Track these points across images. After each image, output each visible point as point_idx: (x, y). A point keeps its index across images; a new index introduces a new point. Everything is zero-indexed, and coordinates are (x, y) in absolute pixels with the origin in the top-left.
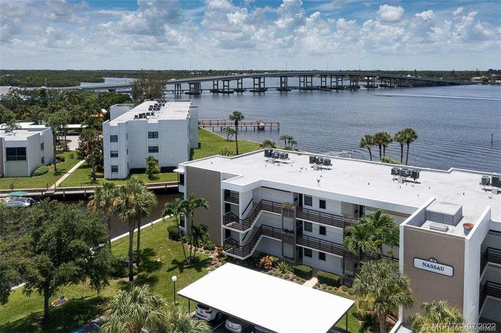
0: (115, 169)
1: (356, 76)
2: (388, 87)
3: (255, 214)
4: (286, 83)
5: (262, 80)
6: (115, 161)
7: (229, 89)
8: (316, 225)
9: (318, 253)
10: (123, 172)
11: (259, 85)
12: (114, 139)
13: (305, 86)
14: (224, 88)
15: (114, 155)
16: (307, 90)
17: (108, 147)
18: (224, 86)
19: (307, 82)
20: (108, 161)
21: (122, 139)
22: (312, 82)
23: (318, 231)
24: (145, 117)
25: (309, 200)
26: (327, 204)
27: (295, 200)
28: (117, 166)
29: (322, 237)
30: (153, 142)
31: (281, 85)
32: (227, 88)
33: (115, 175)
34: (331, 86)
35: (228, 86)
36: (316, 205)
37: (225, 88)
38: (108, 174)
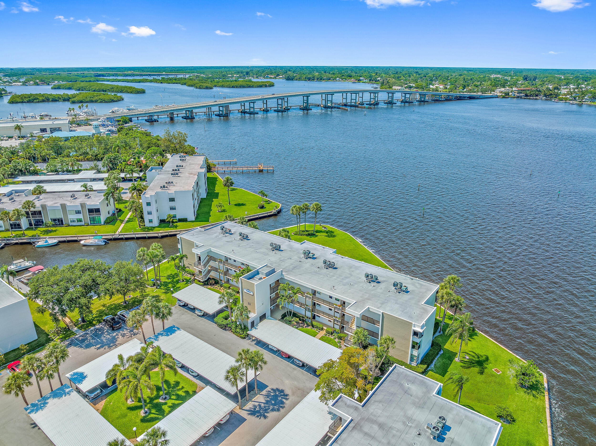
0: (151, 221)
3: (208, 262)
6: (150, 217)
10: (156, 223)
12: (148, 204)
13: (326, 104)
15: (150, 213)
16: (327, 108)
17: (146, 209)
20: (147, 217)
21: (153, 204)
22: (332, 101)
28: (152, 219)
30: (172, 204)
33: (151, 225)
34: (351, 103)
38: (147, 224)
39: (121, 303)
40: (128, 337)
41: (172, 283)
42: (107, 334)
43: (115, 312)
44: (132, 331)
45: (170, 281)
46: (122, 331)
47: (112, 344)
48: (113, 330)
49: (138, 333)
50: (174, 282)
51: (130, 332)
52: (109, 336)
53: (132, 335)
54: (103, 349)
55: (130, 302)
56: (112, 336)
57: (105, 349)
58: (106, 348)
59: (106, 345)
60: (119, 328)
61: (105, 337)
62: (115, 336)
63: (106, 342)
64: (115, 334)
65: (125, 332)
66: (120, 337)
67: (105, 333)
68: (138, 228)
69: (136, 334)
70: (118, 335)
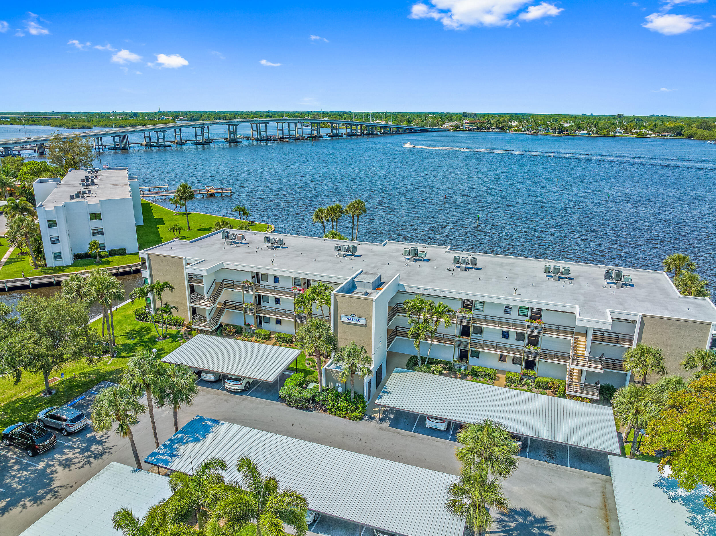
0: (58, 256)
1: (317, 123)
2: (354, 135)
3: (219, 291)
4: (235, 133)
5: (205, 130)
6: (56, 248)
7: (164, 142)
8: (272, 296)
9: (275, 320)
10: (67, 259)
11: (202, 135)
12: (52, 224)
13: (259, 136)
14: (158, 140)
15: (55, 241)
16: (260, 141)
17: (46, 233)
18: (158, 138)
19: (260, 132)
20: (49, 249)
21: (62, 223)
22: (266, 132)
23: (274, 302)
24: (82, 197)
25: (265, 277)
26: (280, 279)
27: (254, 277)
28: (60, 253)
29: (277, 306)
30: (96, 224)
31: (230, 136)
32: (162, 140)
33: (59, 263)
34: (289, 135)
35: (164, 139)
36: (271, 281)
37: (160, 140)
38: (51, 262)
39: (38, 393)
40: (80, 465)
41: (143, 345)
42: (19, 470)
43: (30, 414)
44: (87, 449)
45: (135, 341)
46: (59, 454)
47: (41, 492)
48: (35, 454)
49: (104, 453)
50: (146, 342)
51: (83, 454)
52: (25, 473)
53: (92, 459)
54: (19, 509)
55: (61, 390)
56: (36, 470)
57: (24, 507)
58: (28, 504)
59: (24, 496)
60: (51, 449)
61: (14, 477)
62: (45, 468)
63: (23, 488)
64: (41, 465)
65: (70, 455)
66: (60, 469)
67: (11, 467)
68: (33, 270)
69: (101, 455)
70: (53, 465)
